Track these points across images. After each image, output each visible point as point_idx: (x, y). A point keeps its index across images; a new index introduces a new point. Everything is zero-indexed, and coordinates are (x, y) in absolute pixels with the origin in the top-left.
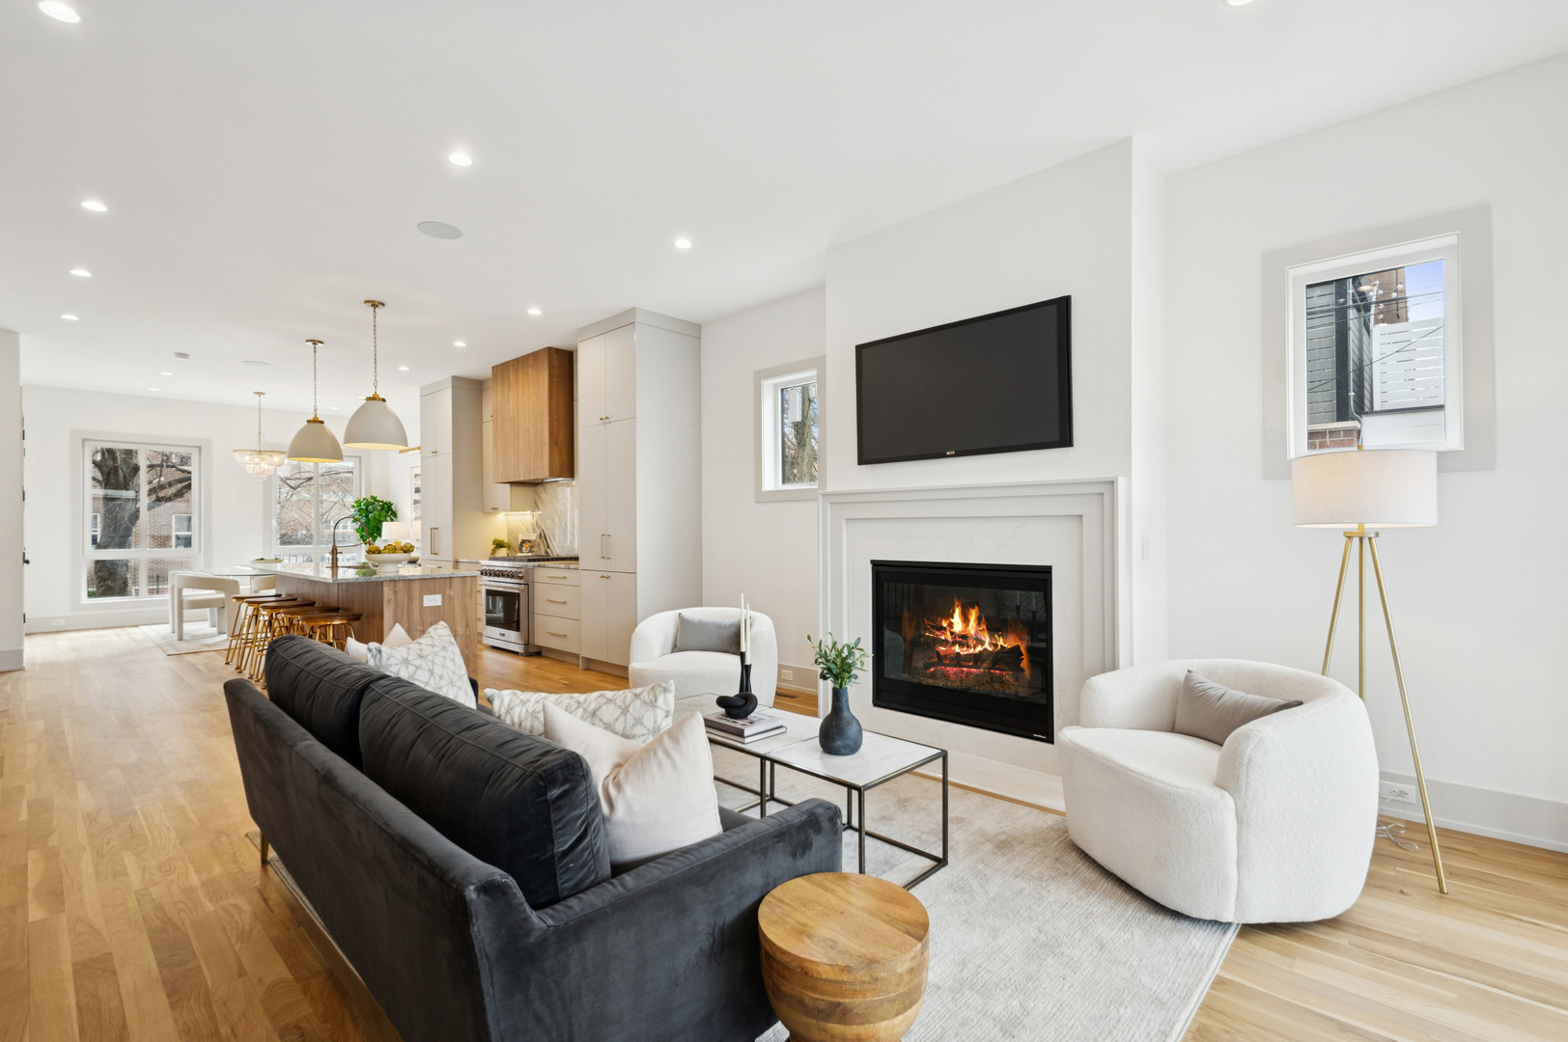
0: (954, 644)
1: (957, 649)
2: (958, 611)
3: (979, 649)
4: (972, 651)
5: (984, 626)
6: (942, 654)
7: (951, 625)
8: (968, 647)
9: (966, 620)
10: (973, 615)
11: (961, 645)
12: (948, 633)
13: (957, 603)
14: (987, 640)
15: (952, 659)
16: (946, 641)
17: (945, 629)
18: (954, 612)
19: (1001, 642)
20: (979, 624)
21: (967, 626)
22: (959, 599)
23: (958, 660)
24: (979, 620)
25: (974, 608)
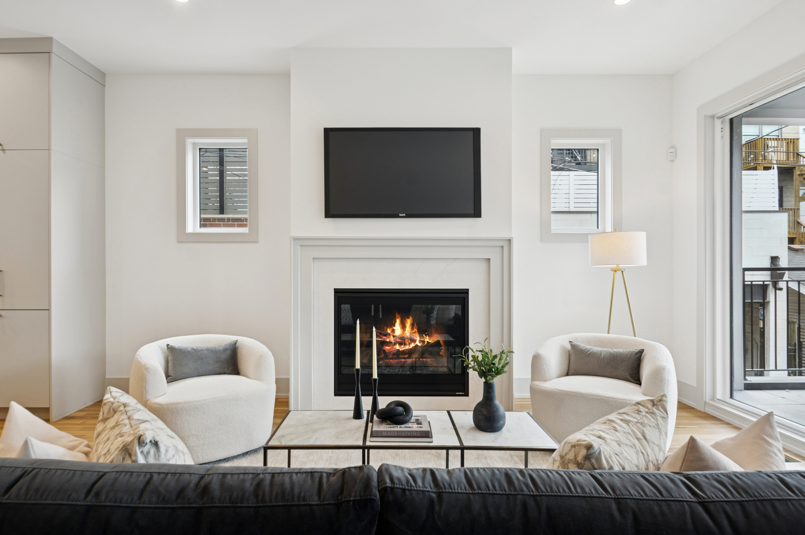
0: (395, 344)
1: (397, 347)
2: (398, 321)
3: (412, 345)
4: (407, 347)
5: (416, 330)
6: (387, 351)
7: (393, 331)
8: (405, 344)
9: (403, 327)
10: (409, 322)
11: (400, 344)
12: (392, 337)
13: (397, 316)
14: (418, 339)
15: (394, 354)
16: (390, 342)
17: (389, 334)
18: (396, 322)
19: (427, 339)
20: (412, 328)
21: (405, 330)
22: (399, 314)
23: (398, 354)
24: (412, 325)
25: (408, 318)
